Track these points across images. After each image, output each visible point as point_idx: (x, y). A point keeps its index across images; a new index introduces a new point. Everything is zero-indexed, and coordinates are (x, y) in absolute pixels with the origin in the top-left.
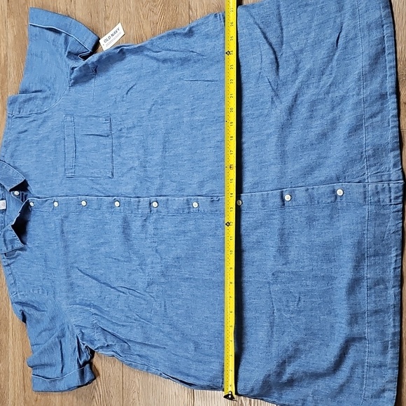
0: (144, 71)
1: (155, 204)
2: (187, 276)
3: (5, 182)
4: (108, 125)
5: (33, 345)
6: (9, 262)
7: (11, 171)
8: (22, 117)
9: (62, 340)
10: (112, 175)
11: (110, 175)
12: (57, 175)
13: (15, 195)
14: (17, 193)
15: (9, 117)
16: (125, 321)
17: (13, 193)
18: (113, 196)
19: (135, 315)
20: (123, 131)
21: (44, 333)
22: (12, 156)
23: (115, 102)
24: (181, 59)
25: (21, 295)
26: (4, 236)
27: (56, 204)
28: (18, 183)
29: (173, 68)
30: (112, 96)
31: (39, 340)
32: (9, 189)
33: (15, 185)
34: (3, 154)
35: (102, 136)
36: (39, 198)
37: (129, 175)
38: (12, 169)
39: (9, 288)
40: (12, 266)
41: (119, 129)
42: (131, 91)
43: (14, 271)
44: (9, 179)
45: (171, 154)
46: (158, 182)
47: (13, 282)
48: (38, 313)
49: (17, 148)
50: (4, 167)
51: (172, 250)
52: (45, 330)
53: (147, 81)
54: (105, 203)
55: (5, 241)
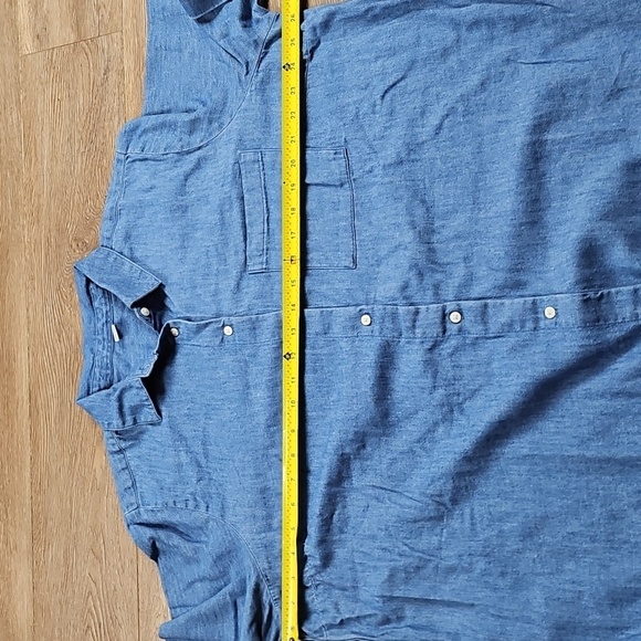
0: (424, 50)
1: (455, 317)
2: (525, 451)
3: (118, 288)
4: (343, 162)
5: (173, 608)
6: (123, 445)
7: (127, 267)
8: (146, 159)
9: (239, 601)
10: (354, 262)
11: (349, 262)
12: (227, 271)
13: (141, 315)
14: (145, 311)
15: (118, 160)
16: (378, 559)
17: (139, 312)
18: (357, 305)
19: (400, 544)
20: (376, 172)
21: (199, 585)
22: (127, 237)
23: (357, 115)
24: (514, 19)
25: (146, 511)
26: (120, 399)
27: (228, 331)
28: (147, 291)
29: (493, 39)
30: (348, 105)
31: (187, 598)
32: (129, 303)
33: (141, 295)
34: (108, 235)
35: (328, 185)
36: (189, 320)
37: (392, 261)
38: (128, 263)
39: (122, 497)
40: (128, 454)
41: (367, 168)
42: (392, 92)
43: (132, 463)
44: (127, 284)
45: (490, 214)
46: (459, 272)
47: (130, 484)
48: (187, 545)
49: (140, 221)
50: (111, 260)
51: (490, 406)
52: (202, 580)
53: (431, 71)
54: (339, 320)
55: (121, 407)
